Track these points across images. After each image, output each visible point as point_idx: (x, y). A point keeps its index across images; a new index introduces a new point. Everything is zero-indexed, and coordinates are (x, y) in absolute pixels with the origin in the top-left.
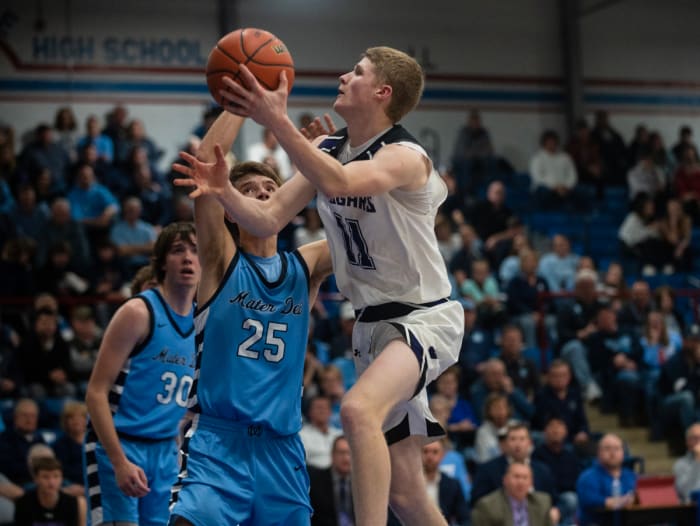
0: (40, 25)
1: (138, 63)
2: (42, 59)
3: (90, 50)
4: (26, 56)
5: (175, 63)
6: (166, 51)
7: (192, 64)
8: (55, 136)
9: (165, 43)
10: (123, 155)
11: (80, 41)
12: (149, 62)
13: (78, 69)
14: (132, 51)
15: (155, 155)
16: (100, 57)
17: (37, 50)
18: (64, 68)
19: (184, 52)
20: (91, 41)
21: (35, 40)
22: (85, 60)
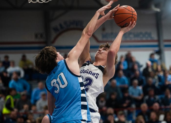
0: (104, 30)
1: (133, 39)
4: (100, 38)
5: (144, 39)
6: (141, 36)
7: (149, 39)
9: (141, 33)
10: (130, 66)
12: (136, 39)
14: (131, 36)
15: (140, 66)
17: (103, 37)
19: (147, 36)
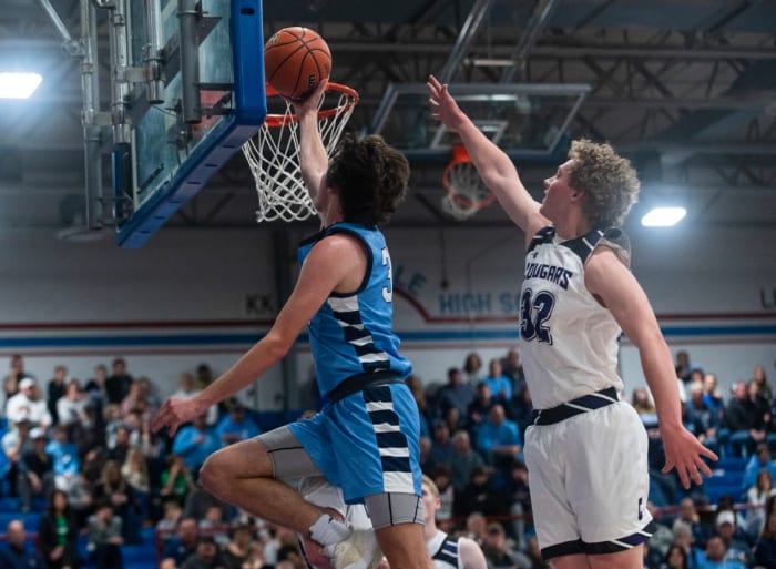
0: (445, 285)
2: (447, 313)
3: (488, 304)
4: (434, 311)
8: (464, 378)
11: (480, 297)
13: (479, 320)
16: (497, 309)
17: (443, 306)
18: (467, 320)
20: (489, 296)
21: (442, 298)
22: (485, 313)
